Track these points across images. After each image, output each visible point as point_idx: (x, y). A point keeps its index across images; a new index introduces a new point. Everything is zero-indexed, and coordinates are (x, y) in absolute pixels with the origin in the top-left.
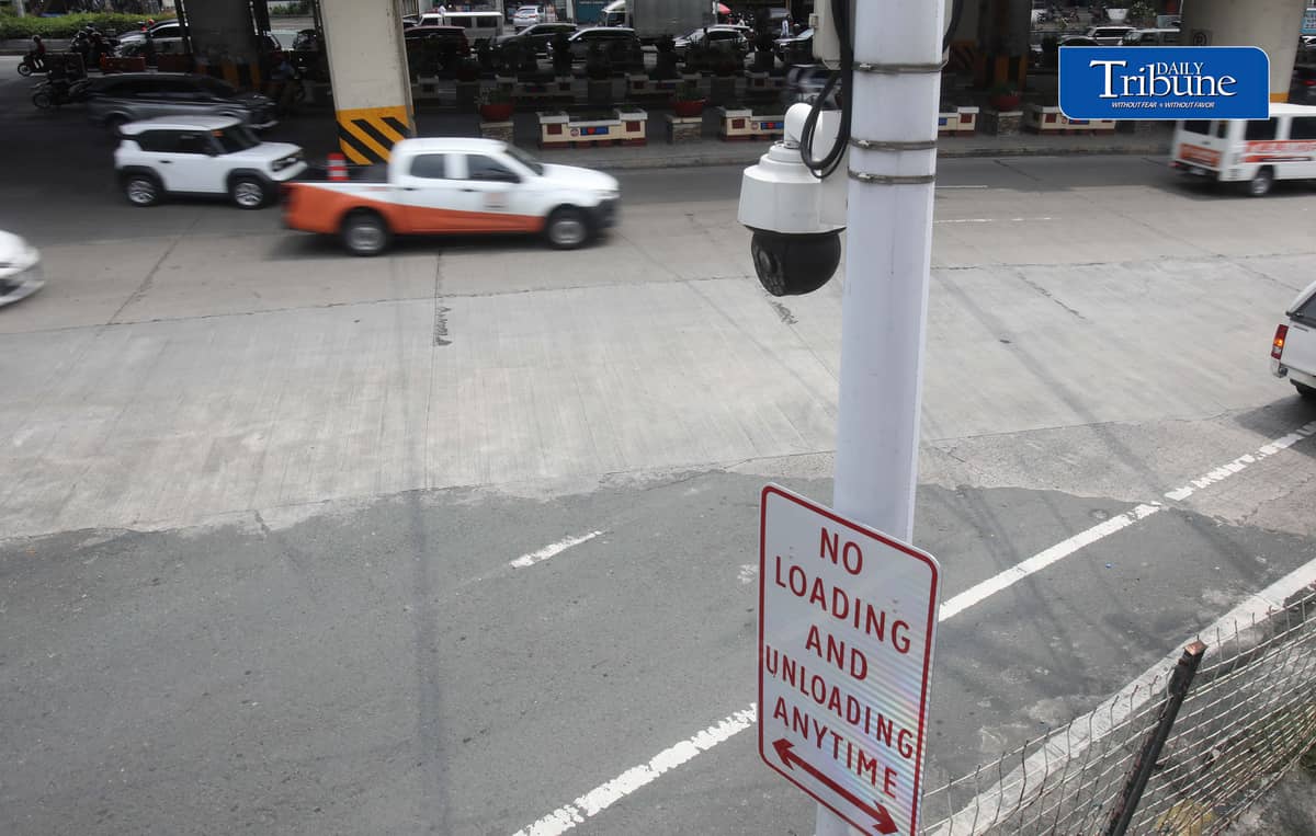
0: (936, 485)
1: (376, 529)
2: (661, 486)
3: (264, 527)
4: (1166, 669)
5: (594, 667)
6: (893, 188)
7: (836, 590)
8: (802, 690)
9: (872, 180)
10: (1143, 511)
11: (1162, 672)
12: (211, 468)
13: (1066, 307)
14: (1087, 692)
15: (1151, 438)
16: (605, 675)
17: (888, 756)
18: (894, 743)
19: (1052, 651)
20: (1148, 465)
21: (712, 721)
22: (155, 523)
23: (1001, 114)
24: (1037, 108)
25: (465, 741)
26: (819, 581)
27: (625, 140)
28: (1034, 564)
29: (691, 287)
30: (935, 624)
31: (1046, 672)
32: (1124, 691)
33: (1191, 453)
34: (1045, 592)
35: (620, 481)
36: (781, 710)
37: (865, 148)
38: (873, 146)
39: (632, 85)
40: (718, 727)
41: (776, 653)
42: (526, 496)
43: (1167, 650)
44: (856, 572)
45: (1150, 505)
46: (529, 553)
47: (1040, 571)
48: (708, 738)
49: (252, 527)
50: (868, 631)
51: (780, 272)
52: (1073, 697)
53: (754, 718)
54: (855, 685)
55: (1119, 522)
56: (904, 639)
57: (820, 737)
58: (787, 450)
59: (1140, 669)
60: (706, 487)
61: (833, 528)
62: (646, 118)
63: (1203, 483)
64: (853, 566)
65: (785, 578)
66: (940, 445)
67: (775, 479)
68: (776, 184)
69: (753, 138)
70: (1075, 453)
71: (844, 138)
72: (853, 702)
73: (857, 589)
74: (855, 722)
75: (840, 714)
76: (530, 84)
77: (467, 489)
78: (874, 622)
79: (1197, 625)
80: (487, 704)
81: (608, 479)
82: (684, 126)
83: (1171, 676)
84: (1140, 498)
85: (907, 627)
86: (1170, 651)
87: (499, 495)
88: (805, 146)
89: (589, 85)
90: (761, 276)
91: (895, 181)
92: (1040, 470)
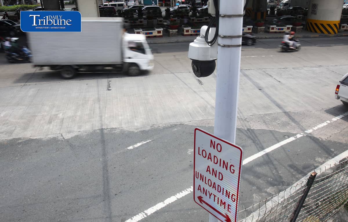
0: (241, 128)
1: (92, 139)
2: (167, 128)
3: (63, 138)
4: (305, 179)
5: (149, 176)
6: (230, 49)
7: (215, 156)
8: (205, 183)
9: (224, 46)
10: (299, 136)
11: (304, 180)
12: (50, 122)
13: (277, 80)
14: (283, 185)
15: (301, 116)
16: (152, 178)
17: (229, 201)
18: (230, 198)
19: (273, 174)
20: (300, 123)
21: (181, 191)
22: (36, 136)
23: (259, 28)
24: (268, 26)
25: (115, 195)
26: (210, 154)
27: (157, 36)
28: (268, 150)
29: (174, 75)
30: (241, 166)
31: (272, 179)
32: (293, 185)
33: (312, 120)
34: (271, 157)
35: (156, 127)
36: (200, 188)
37: (222, 37)
38: (225, 37)
39: (159, 21)
40: (182, 192)
41: (198, 173)
42: (131, 130)
43: (305, 174)
44: (220, 151)
45: (301, 134)
46: (132, 145)
47: (270, 152)
48: (180, 195)
49: (60, 138)
50: (223, 167)
51: (199, 71)
52: (279, 186)
53: (192, 190)
54: (219, 182)
55: (292, 139)
56: (233, 170)
57: (210, 196)
58: (201, 119)
59: (298, 179)
60: (179, 128)
61: (214, 140)
62: (163, 30)
63: (316, 128)
64: (219, 150)
65: (201, 153)
66: (242, 117)
67: (197, 126)
68: (198, 47)
69: (191, 35)
70: (280, 120)
71: (217, 35)
72: (219, 187)
73: (220, 156)
74: (220, 192)
75: (215, 189)
76: (132, 21)
77: (116, 128)
78: (225, 165)
79: (314, 167)
80: (121, 185)
81: (153, 126)
82: (173, 32)
83: (307, 181)
84: (298, 132)
85: (234, 167)
86: (306, 174)
87: (124, 130)
88: (206, 37)
89: (148, 22)
90: (194, 72)
91: (231, 46)
92: (269, 125)
